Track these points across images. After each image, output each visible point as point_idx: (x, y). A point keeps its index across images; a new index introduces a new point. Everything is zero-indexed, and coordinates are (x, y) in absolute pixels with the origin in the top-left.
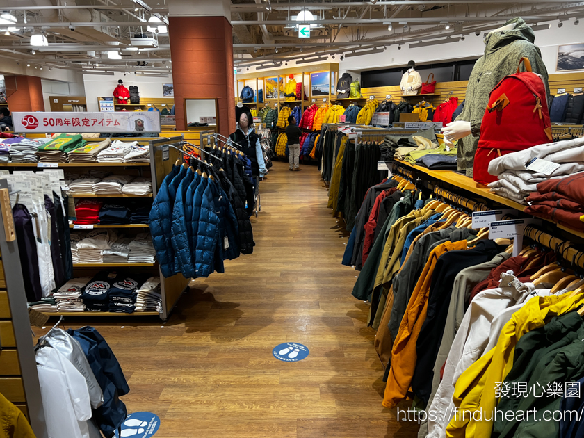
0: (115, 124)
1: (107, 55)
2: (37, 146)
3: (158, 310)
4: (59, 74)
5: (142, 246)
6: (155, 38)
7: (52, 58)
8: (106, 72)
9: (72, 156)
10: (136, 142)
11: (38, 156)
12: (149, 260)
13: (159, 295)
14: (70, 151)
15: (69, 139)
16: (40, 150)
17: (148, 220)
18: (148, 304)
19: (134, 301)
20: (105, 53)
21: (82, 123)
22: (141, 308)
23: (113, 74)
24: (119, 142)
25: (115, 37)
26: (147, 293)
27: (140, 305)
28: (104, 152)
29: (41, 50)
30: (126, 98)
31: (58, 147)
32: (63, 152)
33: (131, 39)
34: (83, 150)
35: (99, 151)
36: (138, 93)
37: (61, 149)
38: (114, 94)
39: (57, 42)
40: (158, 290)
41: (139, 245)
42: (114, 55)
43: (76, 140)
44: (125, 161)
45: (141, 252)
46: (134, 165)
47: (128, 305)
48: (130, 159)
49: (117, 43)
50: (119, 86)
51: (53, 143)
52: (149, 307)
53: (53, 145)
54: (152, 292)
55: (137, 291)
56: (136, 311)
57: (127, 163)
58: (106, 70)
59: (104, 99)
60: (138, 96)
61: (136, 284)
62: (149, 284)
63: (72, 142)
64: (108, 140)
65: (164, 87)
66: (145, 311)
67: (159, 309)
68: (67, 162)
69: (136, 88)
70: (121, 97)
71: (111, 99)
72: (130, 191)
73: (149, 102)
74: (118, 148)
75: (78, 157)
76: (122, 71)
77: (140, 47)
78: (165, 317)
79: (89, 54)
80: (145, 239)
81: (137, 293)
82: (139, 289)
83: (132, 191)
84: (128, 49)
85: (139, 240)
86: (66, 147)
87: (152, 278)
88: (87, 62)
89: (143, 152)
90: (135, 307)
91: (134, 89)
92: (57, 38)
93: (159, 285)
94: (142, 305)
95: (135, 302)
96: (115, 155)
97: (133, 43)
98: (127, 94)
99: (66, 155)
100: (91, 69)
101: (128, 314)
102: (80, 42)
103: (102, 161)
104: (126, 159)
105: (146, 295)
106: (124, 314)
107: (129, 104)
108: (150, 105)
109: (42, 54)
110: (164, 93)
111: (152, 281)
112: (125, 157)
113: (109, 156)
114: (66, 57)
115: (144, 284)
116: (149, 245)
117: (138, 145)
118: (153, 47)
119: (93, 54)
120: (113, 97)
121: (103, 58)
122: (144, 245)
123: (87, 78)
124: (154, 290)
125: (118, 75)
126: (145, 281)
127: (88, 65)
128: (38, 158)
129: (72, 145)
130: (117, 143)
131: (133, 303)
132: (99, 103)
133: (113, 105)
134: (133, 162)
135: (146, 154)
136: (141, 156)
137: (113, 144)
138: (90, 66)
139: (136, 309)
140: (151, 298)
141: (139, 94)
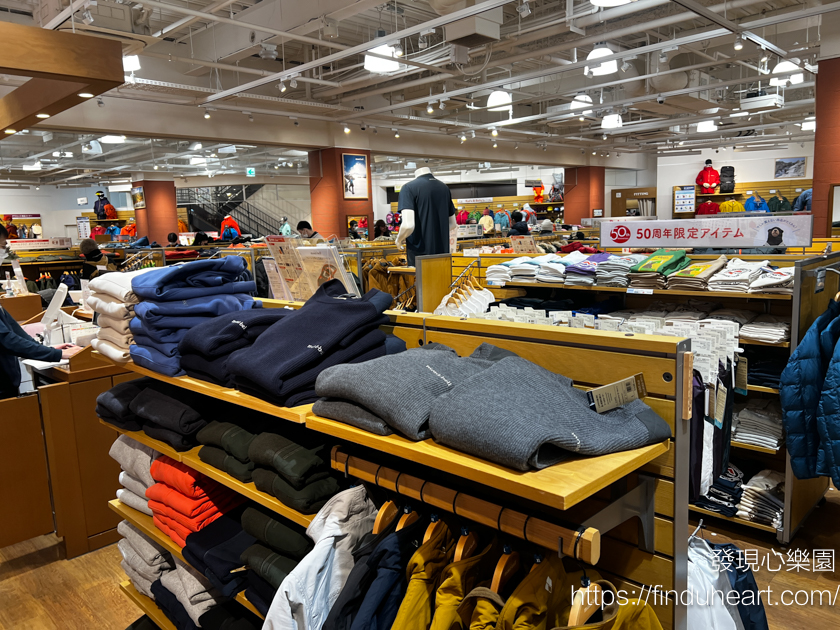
0: (736, 236)
1: (696, 127)
2: (629, 266)
3: (775, 526)
4: (628, 160)
5: (760, 420)
6: (780, 94)
7: (622, 141)
8: (690, 151)
9: (674, 281)
10: (766, 262)
11: (629, 278)
12: (770, 444)
13: (779, 502)
14: (671, 274)
15: (670, 257)
16: (633, 271)
17: (778, 383)
18: (759, 512)
19: (737, 500)
20: (693, 125)
21: (687, 234)
22: (746, 514)
23: (700, 152)
24: (738, 261)
25: (715, 102)
26: (759, 493)
27: (745, 509)
28: (718, 277)
29: (613, 133)
30: (714, 185)
31: (656, 267)
32: (661, 274)
33: (742, 101)
34: (688, 272)
35: (712, 275)
36: (733, 176)
37: (660, 270)
38: (697, 180)
39: (632, 120)
40: (778, 492)
41: (756, 419)
42: (707, 127)
43: (679, 257)
44: (750, 291)
45: (756, 429)
46: (764, 297)
47: (726, 503)
48: (760, 288)
49: (715, 110)
50: (705, 168)
51: (649, 262)
52: (761, 515)
53: (650, 265)
54: (768, 495)
55: (743, 486)
56: (738, 516)
57: (753, 293)
58: (690, 148)
59: (682, 188)
60: (733, 182)
61: (741, 475)
62: (763, 480)
63: (674, 260)
64: (722, 258)
65: (777, 163)
66: (753, 520)
67: (777, 523)
68: (665, 288)
69: (731, 169)
70: (706, 185)
71: (690, 188)
72: (751, 335)
73: (749, 189)
74: (740, 271)
75: (682, 282)
76: (714, 147)
77: (750, 111)
78: (786, 539)
79: (671, 129)
80: (765, 409)
81: (742, 490)
82: (745, 483)
83: (756, 336)
84: (731, 116)
85: (754, 410)
86: (665, 269)
87: (767, 472)
88: (666, 141)
89: (783, 279)
90: (737, 510)
91: (729, 171)
92: (633, 114)
93: (781, 484)
94: (750, 510)
95: (739, 502)
96: (736, 281)
97: (743, 107)
98: (717, 179)
99: (666, 279)
100: (670, 149)
101: (724, 517)
102: (662, 115)
103: (714, 289)
104: (753, 288)
105: (757, 496)
106: (719, 516)
107: (717, 193)
108: (750, 193)
109: (613, 137)
110: (776, 173)
111: (767, 477)
112: (752, 285)
113: (725, 282)
114: (641, 138)
115: (754, 478)
116: (772, 420)
117: (769, 266)
118: (775, 107)
119: (677, 129)
120: (695, 184)
121: (691, 132)
122: (762, 419)
123: (663, 163)
124: (770, 491)
125: (708, 153)
126: (755, 473)
127: (666, 145)
128: (629, 282)
129: (673, 265)
130: (736, 263)
131: (734, 503)
132: (674, 195)
133: (693, 196)
134: (763, 292)
135: (787, 282)
136: (778, 285)
137: (729, 263)
138: (669, 145)
139: (738, 513)
140: (765, 504)
141: (735, 178)
